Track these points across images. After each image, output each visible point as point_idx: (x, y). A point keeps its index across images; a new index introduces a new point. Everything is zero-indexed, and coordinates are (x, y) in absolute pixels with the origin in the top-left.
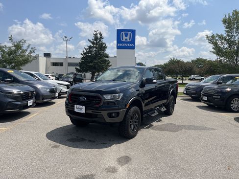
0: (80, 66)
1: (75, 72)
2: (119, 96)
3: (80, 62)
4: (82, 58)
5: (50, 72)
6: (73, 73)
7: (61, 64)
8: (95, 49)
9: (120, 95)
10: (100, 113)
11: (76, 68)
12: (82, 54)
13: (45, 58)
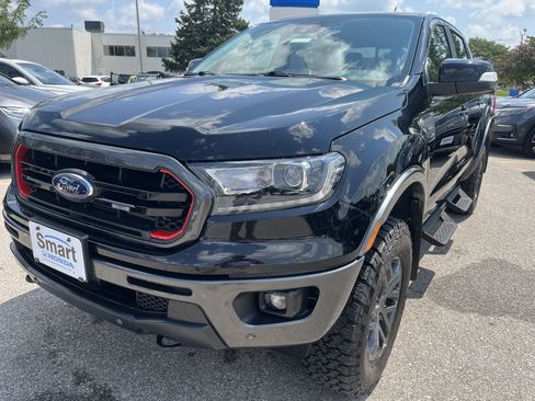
0: (176, 54)
1: (163, 70)
2: (317, 174)
3: (175, 42)
4: (180, 33)
5: (103, 70)
6: (156, 73)
7: (130, 52)
8: (212, 7)
9: (323, 166)
10: (188, 292)
11: (164, 60)
12: (177, 21)
13: (88, 35)
